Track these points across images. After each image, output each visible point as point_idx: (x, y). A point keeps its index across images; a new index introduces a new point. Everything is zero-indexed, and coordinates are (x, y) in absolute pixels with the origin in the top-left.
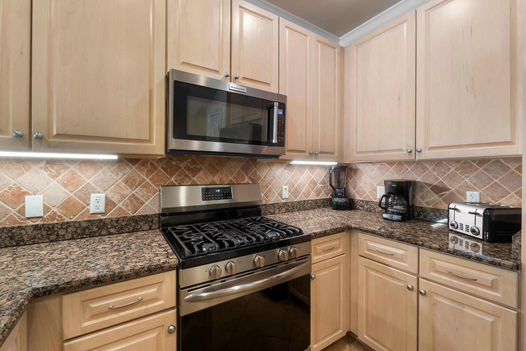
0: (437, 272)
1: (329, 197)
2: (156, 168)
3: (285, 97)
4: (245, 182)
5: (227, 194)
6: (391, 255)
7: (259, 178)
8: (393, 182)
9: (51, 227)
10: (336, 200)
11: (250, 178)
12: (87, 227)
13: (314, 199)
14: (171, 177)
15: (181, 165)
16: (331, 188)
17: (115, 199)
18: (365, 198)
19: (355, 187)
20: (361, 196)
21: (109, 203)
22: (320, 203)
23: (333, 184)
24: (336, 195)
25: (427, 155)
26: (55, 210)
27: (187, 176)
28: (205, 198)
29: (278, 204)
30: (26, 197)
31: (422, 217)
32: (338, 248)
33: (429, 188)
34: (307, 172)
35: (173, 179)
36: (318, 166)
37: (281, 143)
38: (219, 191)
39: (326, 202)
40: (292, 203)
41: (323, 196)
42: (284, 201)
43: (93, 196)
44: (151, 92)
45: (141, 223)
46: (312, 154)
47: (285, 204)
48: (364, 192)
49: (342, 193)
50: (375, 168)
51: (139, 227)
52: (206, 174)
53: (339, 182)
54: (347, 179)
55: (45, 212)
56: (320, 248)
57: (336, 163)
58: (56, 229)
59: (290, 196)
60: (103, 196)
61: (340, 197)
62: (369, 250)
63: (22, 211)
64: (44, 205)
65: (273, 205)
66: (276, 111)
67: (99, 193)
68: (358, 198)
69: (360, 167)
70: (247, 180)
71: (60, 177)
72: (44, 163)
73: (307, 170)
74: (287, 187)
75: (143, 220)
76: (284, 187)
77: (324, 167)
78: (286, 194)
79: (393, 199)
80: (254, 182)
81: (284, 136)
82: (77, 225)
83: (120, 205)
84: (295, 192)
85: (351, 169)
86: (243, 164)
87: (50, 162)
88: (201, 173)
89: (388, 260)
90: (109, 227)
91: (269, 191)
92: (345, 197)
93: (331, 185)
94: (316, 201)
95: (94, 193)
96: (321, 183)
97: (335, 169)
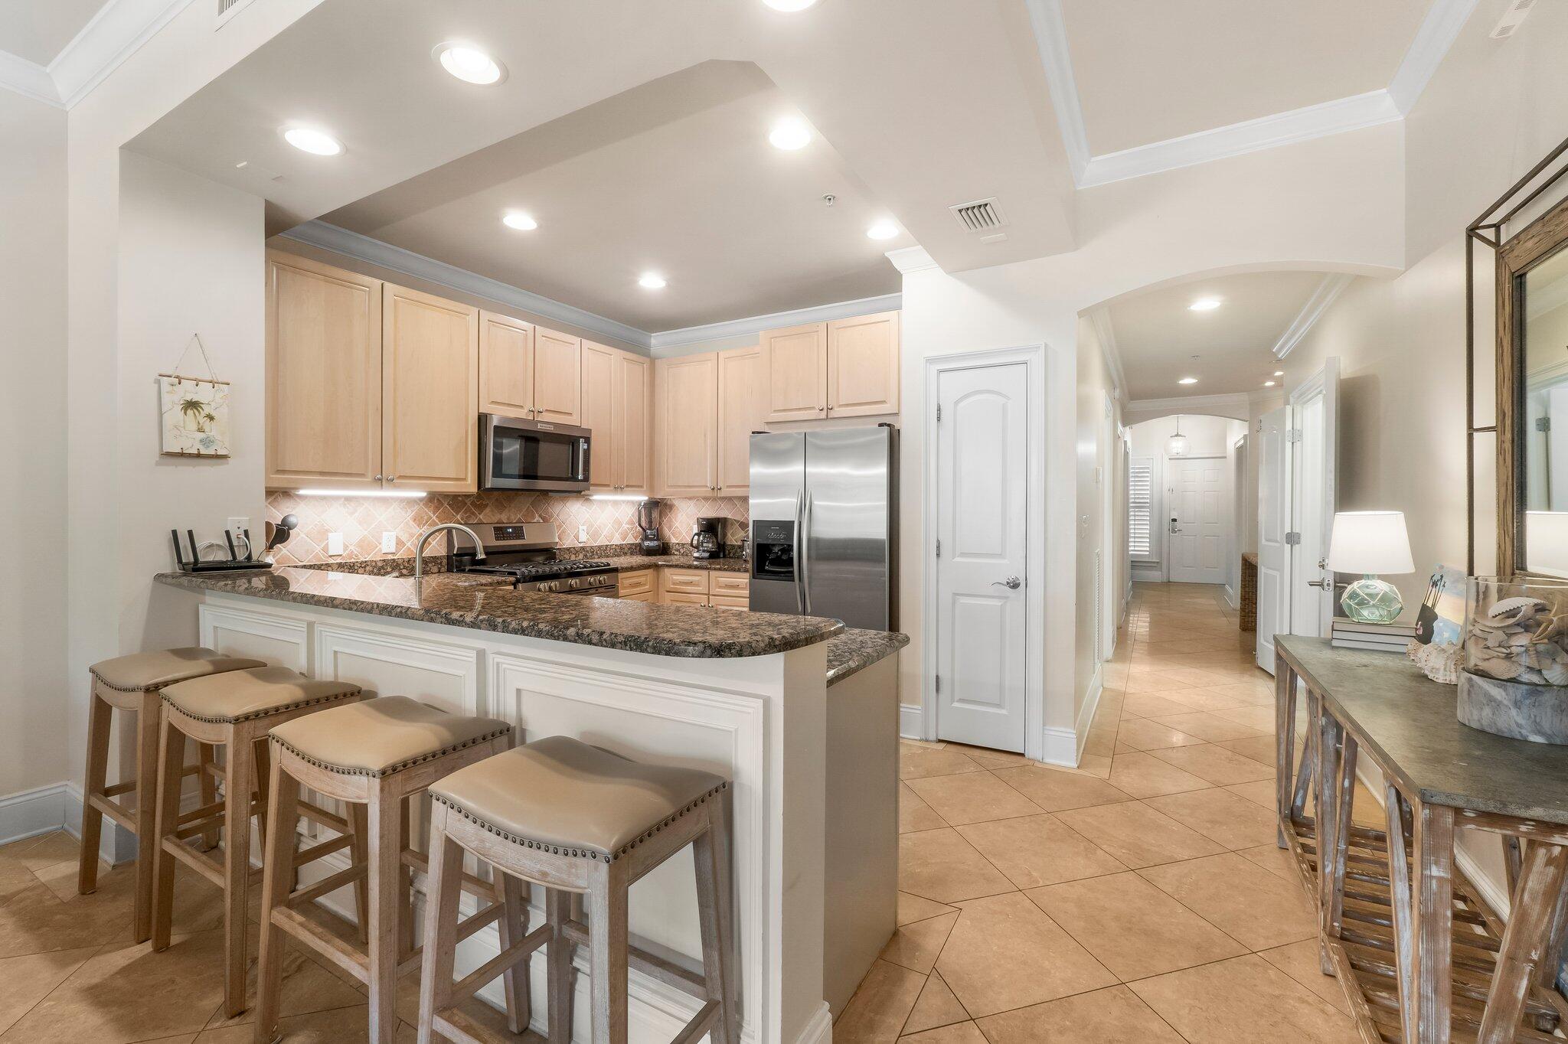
0: (720, 587)
1: (638, 541)
2: (443, 504)
3: (590, 431)
4: (535, 521)
5: (518, 533)
6: (691, 583)
7: (551, 516)
8: (704, 519)
9: (352, 565)
10: (647, 543)
11: (540, 516)
12: (382, 567)
13: (619, 543)
14: (457, 513)
15: (466, 501)
16: (641, 530)
17: (404, 538)
18: (682, 540)
19: (670, 528)
20: (677, 538)
21: (400, 543)
22: (626, 550)
23: (643, 524)
24: (646, 538)
25: (726, 492)
26: (352, 548)
27: (473, 514)
28: (497, 539)
29: (574, 548)
30: (330, 534)
31: (731, 555)
32: (645, 585)
33: (737, 525)
34: (609, 508)
35: (459, 517)
36: (624, 502)
37: (586, 479)
38: (511, 530)
39: (634, 547)
40: (592, 547)
41: (631, 540)
42: (581, 545)
43: (385, 534)
44: (467, 432)
45: (430, 565)
46: (618, 488)
47: (583, 548)
48: (680, 533)
49: (654, 535)
50: (692, 503)
51: (428, 569)
52: (492, 511)
53: (650, 522)
54: (660, 517)
55: (344, 551)
56: (627, 582)
57: (646, 498)
58: (356, 568)
59: (588, 539)
60: (393, 534)
61: (651, 540)
62: (674, 584)
63: (326, 549)
64: (344, 543)
65: (568, 549)
66: (583, 446)
67: (390, 531)
68: (674, 540)
69: (676, 503)
70: (537, 518)
71: (356, 514)
72: (343, 500)
73: (610, 506)
74: (585, 528)
75: (432, 562)
76: (581, 527)
77: (633, 502)
78: (583, 537)
79: (704, 537)
80: (545, 520)
81: (588, 471)
82: (374, 564)
83: (408, 544)
84: (595, 535)
85: (666, 504)
86: (533, 499)
87: (348, 499)
88: (488, 510)
89: (689, 589)
90: (402, 567)
91: (563, 532)
92: (658, 540)
93: (640, 525)
94: (621, 547)
95: (386, 531)
96: (627, 524)
97: (645, 504)
